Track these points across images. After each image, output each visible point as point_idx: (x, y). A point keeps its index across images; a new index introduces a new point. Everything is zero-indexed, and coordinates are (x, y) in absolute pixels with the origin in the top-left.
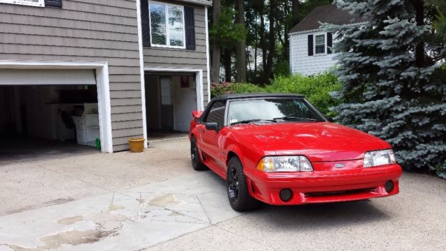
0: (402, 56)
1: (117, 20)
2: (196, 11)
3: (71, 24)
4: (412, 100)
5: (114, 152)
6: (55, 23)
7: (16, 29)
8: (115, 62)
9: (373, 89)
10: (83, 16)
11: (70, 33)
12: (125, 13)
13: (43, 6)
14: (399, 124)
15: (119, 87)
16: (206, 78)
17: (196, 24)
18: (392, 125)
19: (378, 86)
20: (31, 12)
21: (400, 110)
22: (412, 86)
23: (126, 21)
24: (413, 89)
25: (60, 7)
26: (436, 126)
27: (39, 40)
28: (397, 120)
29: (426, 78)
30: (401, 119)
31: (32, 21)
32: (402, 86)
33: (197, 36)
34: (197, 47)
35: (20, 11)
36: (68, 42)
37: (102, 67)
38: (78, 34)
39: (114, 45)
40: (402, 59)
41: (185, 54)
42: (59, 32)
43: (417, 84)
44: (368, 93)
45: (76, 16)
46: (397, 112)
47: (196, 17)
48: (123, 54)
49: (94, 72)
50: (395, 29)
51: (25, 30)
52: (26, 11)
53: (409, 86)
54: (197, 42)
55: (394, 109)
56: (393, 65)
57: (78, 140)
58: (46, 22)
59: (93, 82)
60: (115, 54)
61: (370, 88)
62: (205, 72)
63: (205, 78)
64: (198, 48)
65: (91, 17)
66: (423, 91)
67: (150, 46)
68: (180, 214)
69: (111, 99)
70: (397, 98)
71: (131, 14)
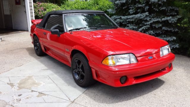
9: (133, 8)
14: (147, 27)
18: (144, 28)
19: (135, 7)
21: (148, 20)
22: (154, 8)
24: (154, 9)
26: (164, 28)
28: (146, 25)
29: (162, 3)
30: (148, 25)
32: (149, 7)
43: (157, 6)
44: (131, 11)
46: (146, 21)
53: (153, 7)
55: (145, 19)
61: (131, 8)
66: (159, 10)
68: (45, 95)
70: (147, 13)
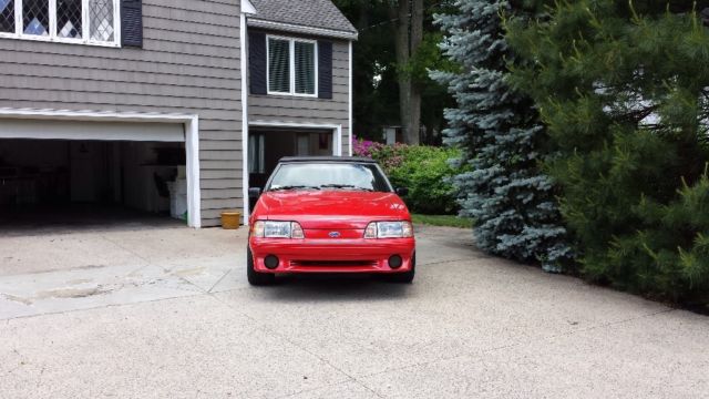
0: (499, 115)
1: (213, 62)
2: (335, 47)
3: (154, 68)
4: (521, 171)
5: (202, 227)
6: (133, 66)
7: (85, 74)
8: (207, 114)
10: (169, 58)
11: (151, 79)
12: (224, 53)
13: (119, 46)
14: (498, 200)
15: (211, 145)
16: (347, 136)
17: (335, 63)
18: (491, 201)
20: (105, 54)
21: (499, 182)
23: (225, 63)
25: (139, 47)
27: (112, 87)
28: (497, 195)
30: (502, 194)
31: (105, 64)
33: (335, 80)
34: (334, 95)
35: (91, 52)
36: (148, 89)
37: (190, 121)
38: (161, 79)
39: (209, 94)
40: (499, 119)
41: (315, 105)
42: (137, 78)
45: (160, 58)
46: (496, 185)
47: (335, 55)
48: (219, 104)
49: (183, 126)
50: (484, 81)
51: (96, 75)
52: (98, 53)
54: (335, 89)
55: (493, 181)
56: (490, 126)
57: (172, 213)
58: (121, 65)
59: (180, 139)
60: (209, 104)
62: (346, 128)
63: (345, 136)
64: (335, 97)
65: (178, 59)
67: (266, 93)
69: (201, 160)
70: (496, 168)
71: (234, 54)
